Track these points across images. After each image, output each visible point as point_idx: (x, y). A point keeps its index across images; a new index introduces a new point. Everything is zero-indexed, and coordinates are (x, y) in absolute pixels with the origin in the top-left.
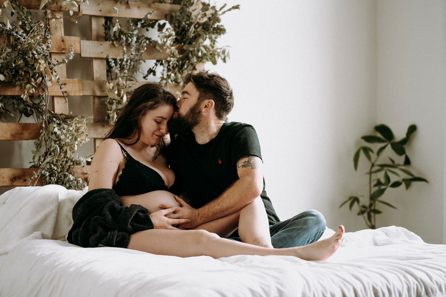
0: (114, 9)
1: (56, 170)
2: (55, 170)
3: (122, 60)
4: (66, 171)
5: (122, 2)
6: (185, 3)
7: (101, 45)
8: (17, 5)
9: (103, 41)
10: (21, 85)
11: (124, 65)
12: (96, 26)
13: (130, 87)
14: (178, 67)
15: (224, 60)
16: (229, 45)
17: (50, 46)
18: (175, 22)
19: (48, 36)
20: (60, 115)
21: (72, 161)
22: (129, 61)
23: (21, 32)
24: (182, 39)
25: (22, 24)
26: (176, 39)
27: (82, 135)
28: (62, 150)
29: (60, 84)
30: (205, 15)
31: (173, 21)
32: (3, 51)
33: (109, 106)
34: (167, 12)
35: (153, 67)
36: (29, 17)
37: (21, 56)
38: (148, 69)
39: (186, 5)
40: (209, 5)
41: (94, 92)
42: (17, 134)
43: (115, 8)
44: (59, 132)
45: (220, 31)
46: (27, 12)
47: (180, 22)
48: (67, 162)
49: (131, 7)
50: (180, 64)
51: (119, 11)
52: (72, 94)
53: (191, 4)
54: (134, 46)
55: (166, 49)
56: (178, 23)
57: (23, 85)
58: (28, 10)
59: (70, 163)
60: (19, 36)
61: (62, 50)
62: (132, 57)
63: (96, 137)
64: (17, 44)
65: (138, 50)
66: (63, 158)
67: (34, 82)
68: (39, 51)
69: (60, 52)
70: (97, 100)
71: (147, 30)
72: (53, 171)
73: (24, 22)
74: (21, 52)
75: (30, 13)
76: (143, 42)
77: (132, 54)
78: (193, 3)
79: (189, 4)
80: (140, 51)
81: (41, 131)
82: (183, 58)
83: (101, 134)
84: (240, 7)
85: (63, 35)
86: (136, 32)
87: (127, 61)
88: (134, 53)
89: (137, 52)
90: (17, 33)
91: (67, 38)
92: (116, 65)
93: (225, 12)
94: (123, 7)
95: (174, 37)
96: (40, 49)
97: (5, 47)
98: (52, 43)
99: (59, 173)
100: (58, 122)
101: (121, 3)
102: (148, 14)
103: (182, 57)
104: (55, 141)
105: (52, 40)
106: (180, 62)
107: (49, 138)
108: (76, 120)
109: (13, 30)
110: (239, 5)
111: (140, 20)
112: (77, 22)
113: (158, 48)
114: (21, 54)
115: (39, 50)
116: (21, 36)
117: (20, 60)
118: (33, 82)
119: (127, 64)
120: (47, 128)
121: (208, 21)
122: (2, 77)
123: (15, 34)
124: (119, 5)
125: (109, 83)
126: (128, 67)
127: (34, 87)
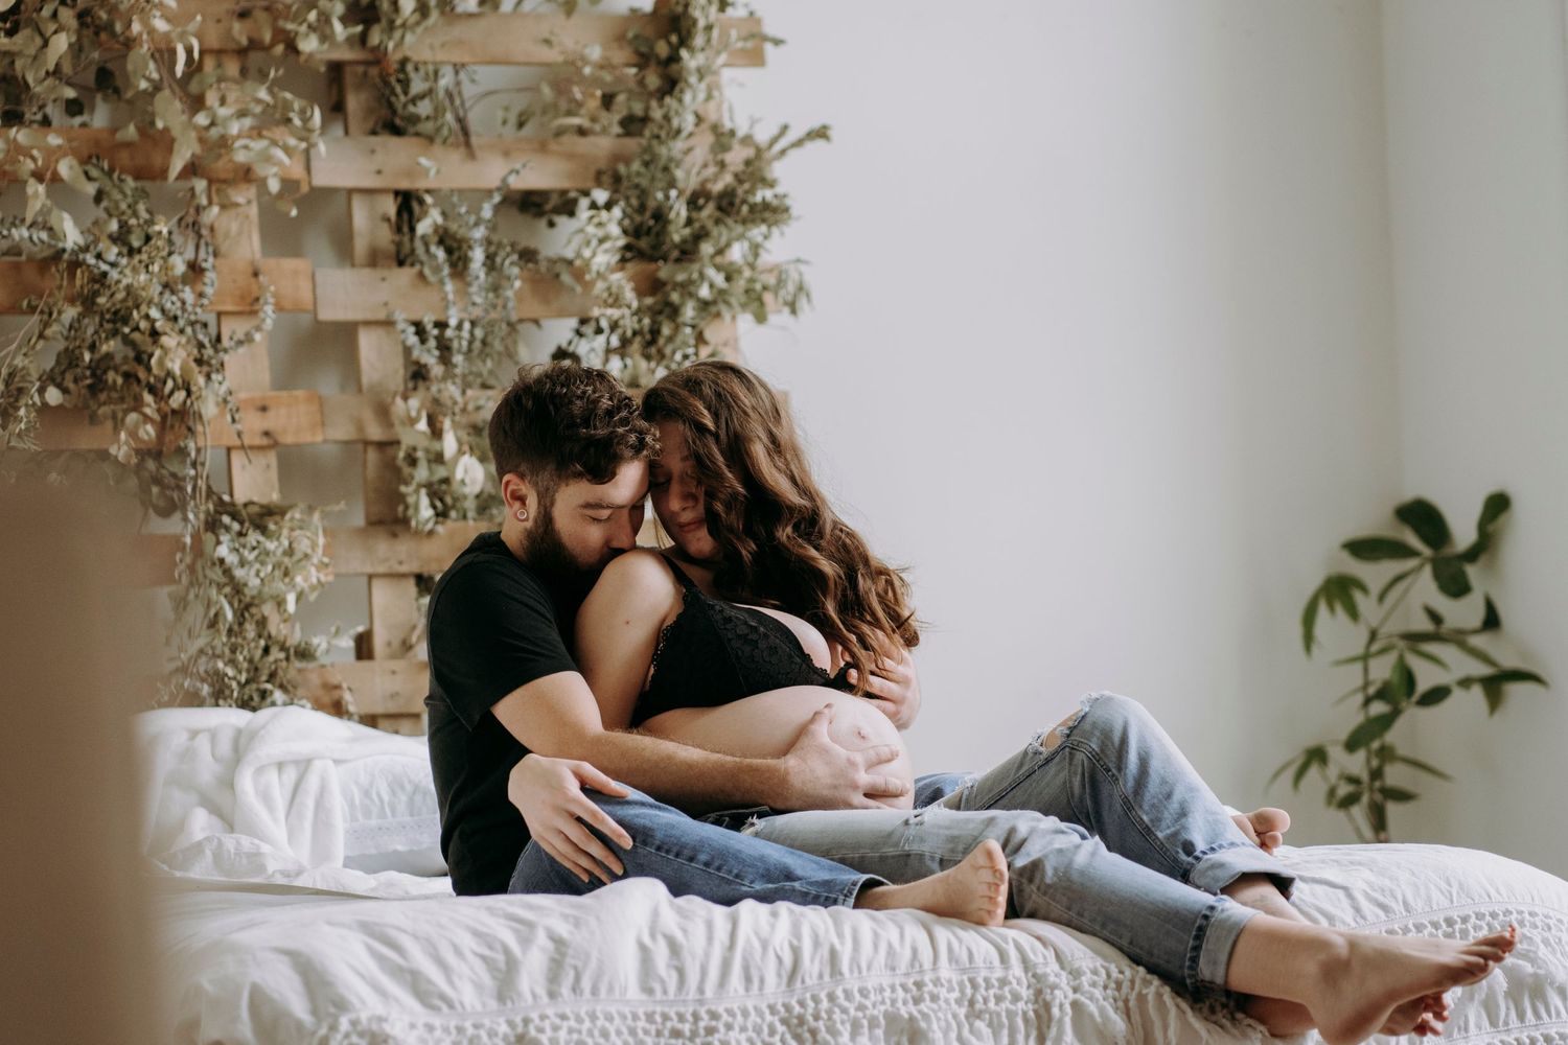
0: (418, 164)
1: (234, 678)
2: (229, 678)
3: (441, 325)
4: (264, 678)
5: (450, 140)
6: (656, 131)
7: (383, 279)
8: (102, 169)
9: (389, 267)
10: (114, 416)
11: (451, 340)
12: (369, 223)
13: (478, 408)
14: (638, 339)
15: (793, 308)
16: (803, 257)
17: (209, 291)
18: (629, 193)
19: (206, 261)
20: (246, 505)
21: (283, 648)
22: (468, 326)
23: (112, 252)
24: (656, 247)
25: (121, 227)
26: (627, 248)
27: (304, 563)
28: (247, 615)
29: (231, 410)
30: (722, 165)
31: (622, 189)
32: (55, 315)
33: (406, 470)
34: (602, 164)
35: (570, 343)
36: (141, 208)
37: (108, 326)
38: (552, 349)
39: (658, 137)
40: (732, 133)
41: (360, 428)
43: (423, 161)
44: (232, 559)
45: (772, 213)
46: (136, 189)
47: (643, 194)
48: (266, 651)
49: (478, 153)
50: (646, 329)
51: (438, 172)
52: (289, 439)
53: (671, 135)
54: (477, 277)
55: (592, 284)
56: (639, 197)
57: (120, 415)
58: (139, 184)
59: (276, 654)
60: (104, 267)
61: (252, 304)
62: (477, 312)
63: (369, 569)
64: (99, 291)
65: (496, 289)
66: (253, 640)
67: (153, 404)
68: (170, 311)
69: (247, 308)
70: (372, 456)
71: (551, 224)
72: (223, 680)
73: (126, 223)
74: (108, 316)
75: (142, 194)
76: (507, 262)
77: (474, 304)
78: (679, 132)
79: (668, 134)
80: (501, 291)
81: (178, 556)
82: (658, 307)
83: (386, 560)
84: (831, 133)
85: (258, 255)
86: (479, 233)
87: (459, 327)
88: (478, 300)
89: (491, 295)
90: (99, 256)
91: (269, 264)
92: (423, 341)
93: (783, 152)
94: (455, 157)
95: (622, 242)
96: (173, 303)
97: (60, 303)
98: (216, 284)
99: (242, 686)
100: (236, 526)
101: (445, 142)
102: (511, 172)
103: (655, 303)
104: (220, 587)
105: (218, 273)
106: (647, 321)
107: (205, 577)
108: (292, 519)
109: (86, 249)
110: (825, 127)
111: (489, 193)
112: (294, 213)
113: (566, 278)
114: (108, 321)
115: (168, 305)
116: (113, 265)
117: (107, 339)
118: (149, 405)
119: (460, 338)
120: (198, 548)
121: (735, 184)
122: (53, 396)
123: (91, 260)
124: (437, 149)
125: (405, 398)
126: (465, 344)
127: (152, 421)
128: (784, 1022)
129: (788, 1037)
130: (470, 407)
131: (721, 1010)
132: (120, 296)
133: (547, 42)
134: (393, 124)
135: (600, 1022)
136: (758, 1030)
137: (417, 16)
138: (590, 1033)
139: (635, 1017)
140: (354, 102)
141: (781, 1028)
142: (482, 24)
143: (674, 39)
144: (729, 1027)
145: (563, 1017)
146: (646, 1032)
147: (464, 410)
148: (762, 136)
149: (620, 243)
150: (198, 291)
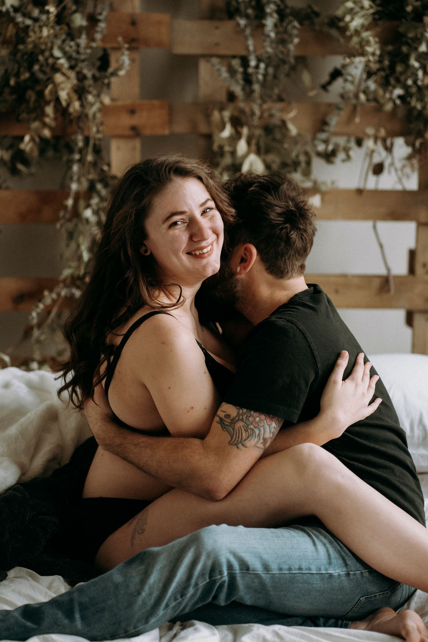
7: (218, 28)
9: (222, 20)
11: (252, 75)
14: (381, 72)
17: (99, 36)
19: (100, 14)
22: (262, 66)
24: (399, 10)
26: (377, 13)
35: (343, 64)
38: (331, 70)
41: (194, 124)
42: (31, 211)
52: (147, 132)
54: (270, 36)
55: (351, 37)
60: (28, 22)
61: (130, 43)
64: (23, 38)
65: (283, 42)
68: (67, 52)
74: (25, 58)
77: (267, 52)
80: (286, 44)
82: (395, 54)
85: (138, 9)
87: (257, 67)
88: (270, 50)
90: (26, 15)
91: (144, 17)
92: (233, 75)
96: (71, 46)
105: (107, 22)
106: (386, 63)
109: (18, 9)
113: (334, 34)
115: (67, 49)
116: (35, 20)
119: (258, 74)
123: (19, 19)
125: (222, 109)
126: (260, 77)
127: (49, 126)
130: (266, 114)
132: (30, 46)
147: (261, 117)
149: (372, 11)
150: (91, 39)
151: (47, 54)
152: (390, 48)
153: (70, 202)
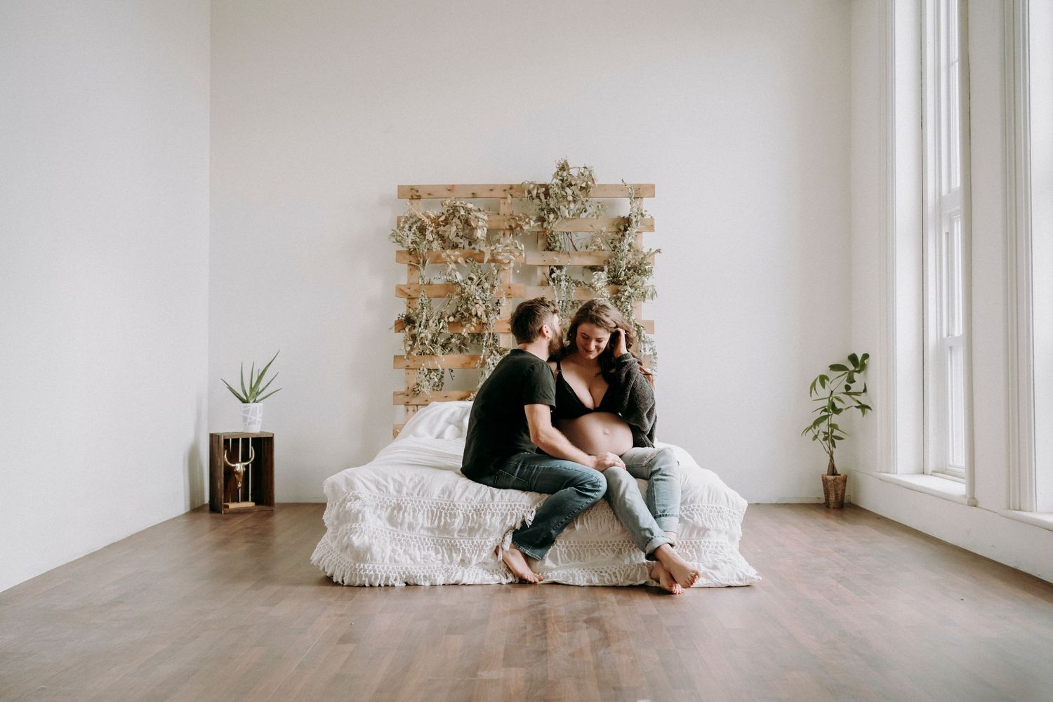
0: (555, 259)
6: (618, 250)
7: (544, 289)
8: (472, 260)
9: (546, 286)
12: (541, 274)
15: (653, 298)
19: (496, 284)
22: (561, 302)
24: (616, 281)
26: (608, 282)
30: (635, 259)
31: (610, 266)
32: (452, 298)
34: (605, 259)
36: (480, 270)
39: (618, 252)
40: (638, 250)
42: (466, 363)
45: (645, 273)
46: (478, 265)
51: (558, 261)
53: (622, 251)
54: (563, 289)
55: (598, 291)
56: (614, 268)
58: (480, 264)
60: (466, 286)
61: (508, 295)
62: (564, 298)
65: (568, 292)
74: (465, 299)
75: (480, 267)
76: (571, 285)
78: (624, 250)
80: (570, 293)
84: (661, 251)
86: (563, 278)
88: (564, 295)
89: (568, 294)
90: (466, 283)
93: (651, 256)
94: (566, 256)
97: (455, 295)
98: (498, 290)
101: (562, 253)
105: (499, 287)
109: (463, 281)
110: (660, 249)
112: (518, 271)
113: (591, 289)
115: (482, 296)
118: (473, 322)
121: (639, 264)
122: (452, 319)
123: (463, 284)
124: (561, 255)
127: (474, 326)
128: (475, 510)
129: (475, 514)
131: (457, 505)
132: (467, 295)
133: (591, 226)
134: (549, 248)
135: (422, 503)
136: (466, 511)
137: (555, 220)
138: (417, 506)
139: (433, 503)
140: (540, 242)
141: (472, 511)
142: (574, 221)
143: (627, 225)
144: (458, 509)
145: (412, 501)
146: (435, 507)
148: (645, 250)
149: (606, 280)
150: (491, 292)
151: (473, 297)
152: (615, 296)
153: (482, 357)
